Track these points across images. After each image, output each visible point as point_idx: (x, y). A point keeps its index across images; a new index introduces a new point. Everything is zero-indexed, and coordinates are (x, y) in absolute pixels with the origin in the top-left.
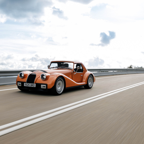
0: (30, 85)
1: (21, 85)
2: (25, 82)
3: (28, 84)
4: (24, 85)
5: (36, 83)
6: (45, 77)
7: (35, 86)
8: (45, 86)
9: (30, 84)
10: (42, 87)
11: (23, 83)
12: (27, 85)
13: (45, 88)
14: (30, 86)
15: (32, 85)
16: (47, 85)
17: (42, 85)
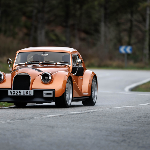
0: (22, 92)
2: (10, 89)
3: (19, 91)
4: (9, 94)
6: (50, 78)
7: (32, 94)
8: (51, 92)
9: (22, 91)
10: (45, 95)
12: (16, 93)
13: (51, 96)
14: (22, 95)
15: (27, 93)
16: (54, 91)
17: (45, 92)
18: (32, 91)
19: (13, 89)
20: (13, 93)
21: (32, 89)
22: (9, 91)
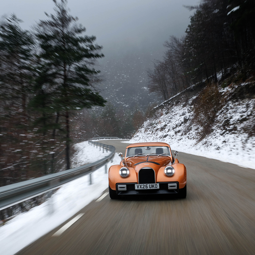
0: (148, 186)
1: (125, 190)
2: (137, 183)
3: (145, 185)
4: (136, 188)
6: (173, 171)
7: (158, 187)
8: (175, 184)
9: (148, 184)
10: (169, 188)
12: (142, 187)
13: (176, 188)
14: (148, 188)
15: (153, 186)
16: (177, 182)
17: (169, 185)
18: (158, 184)
19: (140, 183)
20: (139, 187)
21: (157, 183)
22: (136, 185)
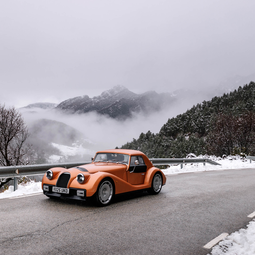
0: (61, 190)
1: (48, 190)
2: (54, 186)
3: (59, 188)
4: (53, 191)
5: (69, 188)
6: (83, 179)
7: (68, 193)
8: (83, 192)
9: (61, 188)
10: (78, 194)
11: (51, 187)
12: (57, 189)
13: (83, 195)
14: (61, 192)
15: (64, 191)
16: (85, 191)
17: (78, 191)
18: (68, 189)
19: (56, 186)
20: (55, 189)
